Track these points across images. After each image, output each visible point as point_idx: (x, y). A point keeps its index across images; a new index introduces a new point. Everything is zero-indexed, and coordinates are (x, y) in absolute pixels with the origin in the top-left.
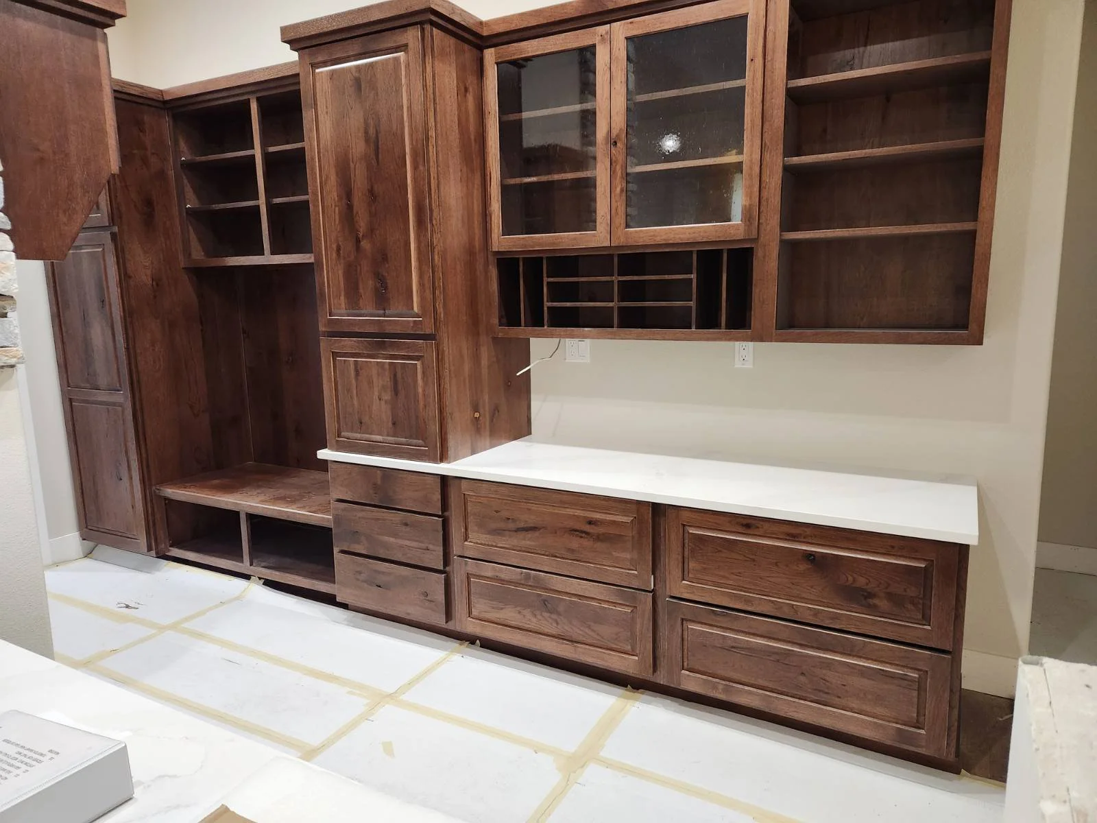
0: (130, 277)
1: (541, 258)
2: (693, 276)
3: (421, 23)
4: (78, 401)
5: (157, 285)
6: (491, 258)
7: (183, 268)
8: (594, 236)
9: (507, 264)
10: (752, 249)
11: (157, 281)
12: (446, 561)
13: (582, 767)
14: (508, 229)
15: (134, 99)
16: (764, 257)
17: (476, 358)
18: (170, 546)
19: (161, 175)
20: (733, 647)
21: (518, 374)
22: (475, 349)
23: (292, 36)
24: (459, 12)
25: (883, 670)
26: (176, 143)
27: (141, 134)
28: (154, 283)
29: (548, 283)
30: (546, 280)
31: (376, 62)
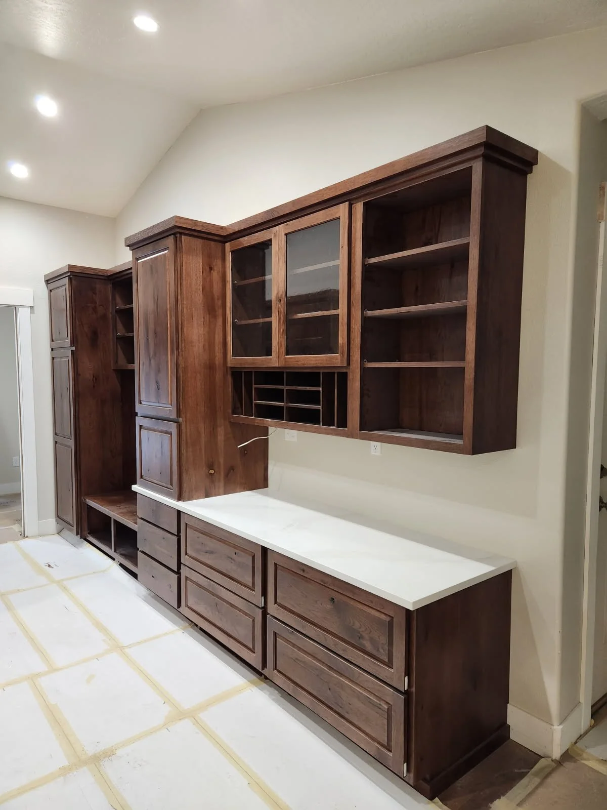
0: (80, 375)
1: (251, 372)
2: (321, 389)
3: (174, 234)
4: (61, 444)
5: (96, 379)
6: (229, 369)
7: (113, 370)
8: (271, 359)
9: (237, 374)
10: (347, 373)
11: (96, 378)
12: (179, 568)
13: (180, 719)
14: (235, 354)
15: (90, 276)
16: (353, 379)
17: (213, 434)
18: (88, 534)
19: (104, 317)
20: (297, 659)
21: (238, 447)
22: (212, 429)
23: (129, 243)
24: (201, 224)
25: (369, 698)
26: (114, 299)
27: (94, 295)
28: (94, 379)
29: (255, 388)
30: (254, 386)
31: (157, 257)
